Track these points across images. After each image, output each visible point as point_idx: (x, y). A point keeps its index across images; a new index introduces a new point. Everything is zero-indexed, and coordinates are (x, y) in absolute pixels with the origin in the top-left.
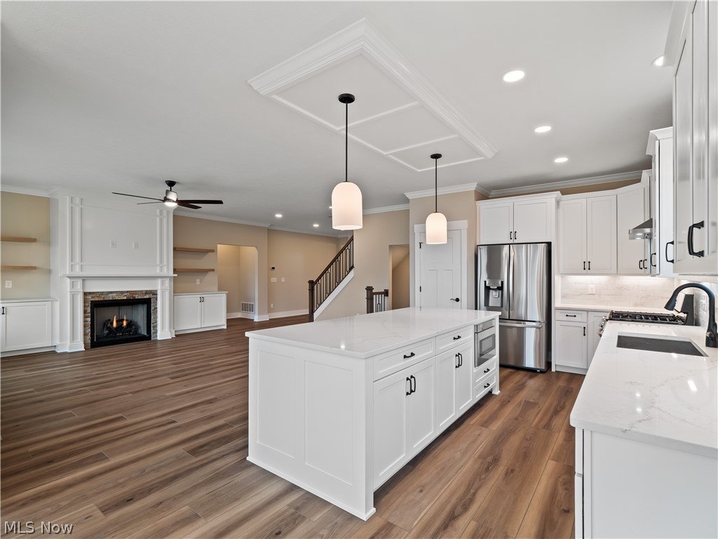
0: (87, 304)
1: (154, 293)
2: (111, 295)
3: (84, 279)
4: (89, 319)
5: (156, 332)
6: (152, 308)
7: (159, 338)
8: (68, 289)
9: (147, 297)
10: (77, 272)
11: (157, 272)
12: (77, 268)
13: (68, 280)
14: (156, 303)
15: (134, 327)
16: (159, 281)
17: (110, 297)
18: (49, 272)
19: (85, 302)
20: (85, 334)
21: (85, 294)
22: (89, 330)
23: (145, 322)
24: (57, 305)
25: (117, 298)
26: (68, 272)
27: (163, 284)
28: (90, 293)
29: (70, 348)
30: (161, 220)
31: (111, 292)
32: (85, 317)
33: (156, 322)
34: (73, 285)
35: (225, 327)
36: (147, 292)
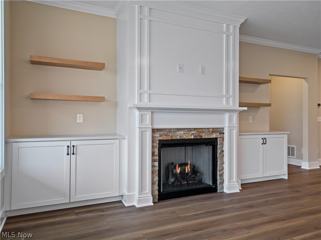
0: (155, 144)
1: (221, 131)
2: (178, 133)
3: (153, 111)
4: (157, 164)
5: (222, 183)
6: (219, 151)
7: (226, 191)
8: (137, 125)
9: (214, 136)
10: (146, 103)
11: (223, 105)
12: (146, 97)
13: (137, 113)
14: (222, 144)
15: (198, 174)
16: (227, 115)
17: (179, 136)
18: (116, 104)
19: (153, 142)
20: (153, 183)
21: (154, 131)
22: (156, 178)
23: (211, 168)
24: (125, 143)
25: (185, 137)
26: (136, 102)
27: (230, 120)
28: (158, 130)
29: (139, 201)
30: (228, 36)
31: (179, 130)
32: (153, 161)
33: (223, 169)
34: (142, 120)
35: (286, 177)
36: (214, 130)
